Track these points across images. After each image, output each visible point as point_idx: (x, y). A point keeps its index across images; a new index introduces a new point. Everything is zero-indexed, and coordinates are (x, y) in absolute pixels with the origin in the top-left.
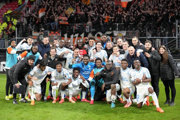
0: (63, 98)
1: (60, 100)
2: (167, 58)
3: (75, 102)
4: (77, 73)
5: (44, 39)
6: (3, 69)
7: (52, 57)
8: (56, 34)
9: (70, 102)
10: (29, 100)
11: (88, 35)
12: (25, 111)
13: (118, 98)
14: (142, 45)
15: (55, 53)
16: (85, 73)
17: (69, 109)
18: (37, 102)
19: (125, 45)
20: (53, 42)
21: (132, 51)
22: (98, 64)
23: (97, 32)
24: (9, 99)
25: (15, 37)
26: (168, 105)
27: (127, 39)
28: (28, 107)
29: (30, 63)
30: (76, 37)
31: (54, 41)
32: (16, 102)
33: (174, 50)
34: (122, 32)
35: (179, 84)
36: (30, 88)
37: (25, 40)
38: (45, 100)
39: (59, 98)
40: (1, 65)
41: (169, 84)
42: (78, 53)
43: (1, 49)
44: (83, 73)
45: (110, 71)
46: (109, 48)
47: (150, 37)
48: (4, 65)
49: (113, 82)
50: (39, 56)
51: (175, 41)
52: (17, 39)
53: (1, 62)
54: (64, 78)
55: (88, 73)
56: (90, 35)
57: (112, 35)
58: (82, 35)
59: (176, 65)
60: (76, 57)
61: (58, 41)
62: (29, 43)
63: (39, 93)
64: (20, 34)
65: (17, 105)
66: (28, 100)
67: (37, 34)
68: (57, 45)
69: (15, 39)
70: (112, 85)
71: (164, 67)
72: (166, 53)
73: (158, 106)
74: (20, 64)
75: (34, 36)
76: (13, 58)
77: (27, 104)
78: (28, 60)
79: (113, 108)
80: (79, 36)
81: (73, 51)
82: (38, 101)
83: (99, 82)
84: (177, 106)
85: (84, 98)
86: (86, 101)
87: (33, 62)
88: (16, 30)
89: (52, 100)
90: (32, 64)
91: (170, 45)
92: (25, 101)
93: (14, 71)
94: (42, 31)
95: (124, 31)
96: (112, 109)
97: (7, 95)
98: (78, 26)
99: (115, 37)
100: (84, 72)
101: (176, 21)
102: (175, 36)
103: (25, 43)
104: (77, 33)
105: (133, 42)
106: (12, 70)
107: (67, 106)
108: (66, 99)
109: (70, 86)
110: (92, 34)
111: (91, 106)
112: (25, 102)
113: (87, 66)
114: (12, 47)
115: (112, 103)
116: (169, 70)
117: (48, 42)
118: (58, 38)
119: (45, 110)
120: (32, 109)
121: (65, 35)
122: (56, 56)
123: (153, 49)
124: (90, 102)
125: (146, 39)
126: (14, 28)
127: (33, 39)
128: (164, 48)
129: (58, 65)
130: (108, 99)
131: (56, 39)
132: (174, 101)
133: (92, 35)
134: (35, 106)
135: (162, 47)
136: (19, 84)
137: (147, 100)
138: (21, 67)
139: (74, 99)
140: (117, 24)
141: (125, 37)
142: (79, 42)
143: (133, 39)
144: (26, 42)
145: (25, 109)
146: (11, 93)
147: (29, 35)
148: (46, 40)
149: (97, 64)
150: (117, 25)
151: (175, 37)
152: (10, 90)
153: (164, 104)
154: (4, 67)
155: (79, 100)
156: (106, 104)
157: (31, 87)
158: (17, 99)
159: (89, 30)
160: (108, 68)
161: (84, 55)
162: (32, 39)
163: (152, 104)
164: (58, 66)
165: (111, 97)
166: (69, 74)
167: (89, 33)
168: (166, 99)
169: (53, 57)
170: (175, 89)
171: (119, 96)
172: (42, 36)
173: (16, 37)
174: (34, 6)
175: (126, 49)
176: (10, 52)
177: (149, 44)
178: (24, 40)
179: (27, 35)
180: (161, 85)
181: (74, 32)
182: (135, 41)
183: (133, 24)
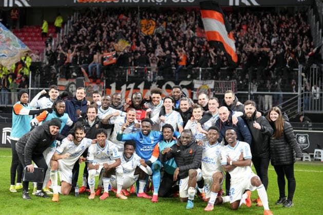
0: (106, 190)
1: (101, 194)
2: (282, 128)
3: (126, 198)
5: (78, 91)
6: (7, 141)
8: (97, 84)
9: (119, 198)
10: (49, 193)
11: (151, 85)
12: (42, 211)
13: (198, 193)
14: (240, 105)
16: (145, 149)
17: (116, 209)
18: (64, 197)
20: (92, 97)
21: (224, 113)
22: (167, 134)
23: (166, 82)
24: (16, 191)
25: (28, 87)
26: (281, 205)
27: (216, 94)
28: (47, 204)
29: (52, 131)
30: (130, 89)
31: (94, 95)
32: (27, 195)
33: (294, 113)
34: (208, 82)
35: (300, 170)
36: (53, 173)
37: (45, 92)
38: (77, 193)
40: (3, 134)
41: (285, 172)
42: (134, 117)
43: (5, 106)
44: (141, 149)
45: (187, 147)
46: (184, 110)
47: (255, 92)
48: (8, 134)
49: (192, 165)
50: (67, 119)
51: (297, 99)
52: (31, 90)
53: (4, 129)
54: (109, 157)
55: (150, 148)
56: (154, 86)
57: (190, 87)
58: (141, 86)
59: (297, 139)
60: (131, 123)
61: (99, 95)
62: (51, 97)
63: (68, 182)
64: (37, 83)
65: (29, 201)
66: (48, 193)
67: (65, 83)
68: (99, 103)
69: (29, 90)
70: (191, 171)
71: (277, 142)
72: (281, 119)
73: (266, 207)
74: (36, 133)
75: (59, 85)
77: (46, 199)
78: (49, 125)
79: (190, 209)
80: (136, 88)
81: (126, 111)
82: (65, 195)
83: (168, 165)
84: (296, 207)
85: (141, 191)
86: (145, 196)
87: (58, 130)
88: (29, 75)
89: (89, 194)
90: (55, 132)
91: (288, 106)
92: (42, 194)
93: (25, 144)
94: (74, 77)
95: (210, 81)
96: (188, 211)
97: (13, 183)
98: (135, 71)
99: (196, 90)
100: (142, 147)
101: (299, 66)
102: (297, 91)
103: (44, 98)
104: (132, 83)
106: (22, 142)
107: (112, 205)
108: (112, 193)
109: (119, 170)
110: (157, 84)
111: (154, 205)
112: (43, 197)
113: (147, 137)
114: (22, 103)
115: (189, 201)
116: (285, 147)
117: (84, 96)
118: (100, 90)
119: (78, 210)
120: (54, 208)
121: (111, 85)
122: (98, 120)
123: (259, 114)
124: (151, 199)
125: (248, 94)
126: (26, 72)
127: (58, 90)
128: (278, 112)
129: (99, 135)
130: (182, 194)
131: (96, 92)
132: (291, 200)
133: (158, 85)
134: (58, 203)
136: (33, 166)
137: (248, 197)
138: (37, 138)
139: (125, 192)
140: (201, 69)
141: (212, 90)
142: (135, 98)
143: (227, 95)
145: (43, 207)
146: (19, 181)
147: (51, 84)
148: (80, 93)
150: (201, 70)
151: (297, 93)
152: (18, 175)
153: (276, 204)
154: (8, 136)
155: (132, 195)
156: (178, 202)
157: (53, 172)
158: (30, 190)
159: (152, 77)
160: (184, 143)
161: (143, 120)
162: (57, 91)
163: (255, 204)
164: (99, 137)
165: (187, 190)
166: (117, 151)
167: (152, 82)
168: (279, 196)
169: (92, 121)
170: (294, 179)
171: (200, 189)
172: (73, 85)
173: (30, 86)
174: (61, 35)
175: (214, 112)
176: (19, 112)
177: (251, 107)
178: (44, 91)
179: (48, 83)
180: (271, 171)
181: (127, 81)
182: (230, 98)
183: (227, 69)
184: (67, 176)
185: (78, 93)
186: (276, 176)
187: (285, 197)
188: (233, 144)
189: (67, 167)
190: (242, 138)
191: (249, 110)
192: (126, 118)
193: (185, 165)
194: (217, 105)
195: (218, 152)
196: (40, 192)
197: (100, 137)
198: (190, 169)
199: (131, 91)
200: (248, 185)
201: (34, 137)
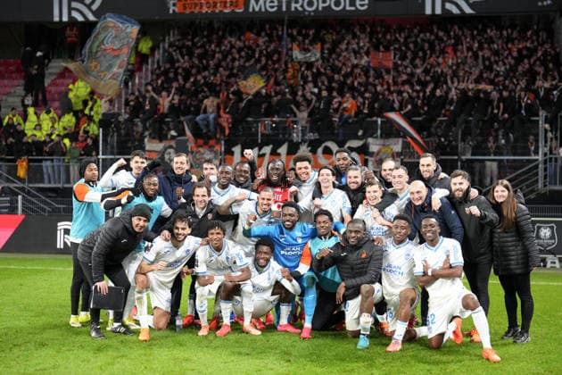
0: (227, 321)
1: (218, 327)
2: (514, 215)
3: (259, 333)
4: (265, 253)
6: (65, 243)
7: (198, 210)
8: (210, 147)
9: (247, 333)
10: (134, 327)
11: (299, 148)
12: (123, 356)
13: (376, 322)
15: (207, 199)
16: (288, 251)
17: (245, 350)
18: (157, 333)
19: (400, 176)
21: (418, 192)
22: (322, 225)
23: (324, 142)
24: (80, 325)
25: (98, 154)
26: (511, 340)
27: (405, 160)
28: (131, 345)
29: (137, 225)
30: (264, 155)
31: (205, 166)
32: (98, 331)
33: (532, 191)
34: (391, 141)
35: (542, 283)
36: (139, 295)
37: (125, 163)
38: (179, 326)
39: (216, 321)
40: (59, 232)
43: (60, 186)
44: (282, 252)
45: (357, 247)
46: (354, 187)
47: (469, 157)
48: (67, 232)
49: (367, 278)
50: (161, 206)
51: (537, 167)
52: (103, 159)
53: (59, 224)
54: (230, 267)
56: (304, 150)
57: (363, 150)
58: (283, 150)
59: (538, 232)
60: (265, 212)
61: (214, 167)
62: (135, 171)
63: (164, 308)
64: (112, 147)
65: (100, 341)
66: (132, 328)
67: (159, 146)
68: (213, 178)
69: (99, 159)
70: (365, 288)
71: (503, 237)
72: (513, 200)
73: (487, 344)
74: (110, 229)
75: (148, 151)
76: (92, 212)
77: (129, 337)
78: (131, 216)
79: (362, 350)
80: (274, 153)
82: (160, 329)
83: (325, 278)
84: (535, 342)
85: (284, 321)
86: (290, 329)
87: (146, 224)
88: (98, 136)
89: (199, 327)
90: (142, 227)
91: (521, 178)
92: (123, 329)
93: (92, 248)
94: (173, 137)
95: (396, 139)
96: (360, 352)
97: (75, 312)
98: (271, 126)
99: (372, 154)
101: (540, 113)
102: (536, 153)
103: (123, 171)
104: (267, 145)
105: (421, 168)
106: (88, 245)
107: (237, 345)
108: (237, 325)
109: (247, 287)
110: (309, 146)
111: (305, 344)
112: (124, 333)
113: (291, 233)
114: (87, 182)
115: (361, 336)
118: (215, 158)
119: (179, 353)
120: (143, 352)
121: (233, 149)
122: (211, 207)
123: (474, 193)
124: (300, 334)
125: (457, 160)
126: (94, 129)
127: (146, 159)
128: (507, 187)
129: (213, 231)
130: (350, 325)
131: (209, 161)
132: (527, 332)
133: (309, 148)
134: (150, 343)
135: (502, 184)
136: (105, 284)
137: (457, 328)
138: (111, 236)
139: (257, 324)
140: (379, 120)
141: (399, 154)
144: (127, 168)
145: (124, 350)
146: (85, 308)
147: (135, 149)
148: (180, 163)
149: (318, 226)
150: (379, 122)
151: (536, 157)
152: (83, 299)
153: (502, 338)
154: (66, 236)
155: (270, 327)
156: (343, 338)
157: (140, 292)
158: (102, 323)
159: (300, 135)
160: (352, 241)
162: (144, 161)
163: (469, 339)
164: (212, 234)
165: (358, 318)
166: (244, 256)
167: (301, 143)
168: (508, 325)
169: (203, 209)
170: (531, 298)
171: (378, 317)
172: (172, 151)
173: (101, 153)
174: (150, 67)
175: (401, 190)
176: (83, 198)
177: (461, 181)
178: (122, 161)
179: (130, 148)
180: (494, 285)
181: (259, 141)
182: (428, 165)
183: (424, 119)
184: (162, 299)
185: (177, 163)
186: (502, 292)
187: (517, 326)
188: (433, 243)
189: (162, 284)
190: (447, 232)
191: (458, 186)
192: (257, 204)
193: (354, 277)
194: (406, 178)
195: (409, 255)
196: (120, 326)
197: (214, 234)
198: (363, 284)
199: (267, 158)
200: (457, 308)
201: (107, 236)
